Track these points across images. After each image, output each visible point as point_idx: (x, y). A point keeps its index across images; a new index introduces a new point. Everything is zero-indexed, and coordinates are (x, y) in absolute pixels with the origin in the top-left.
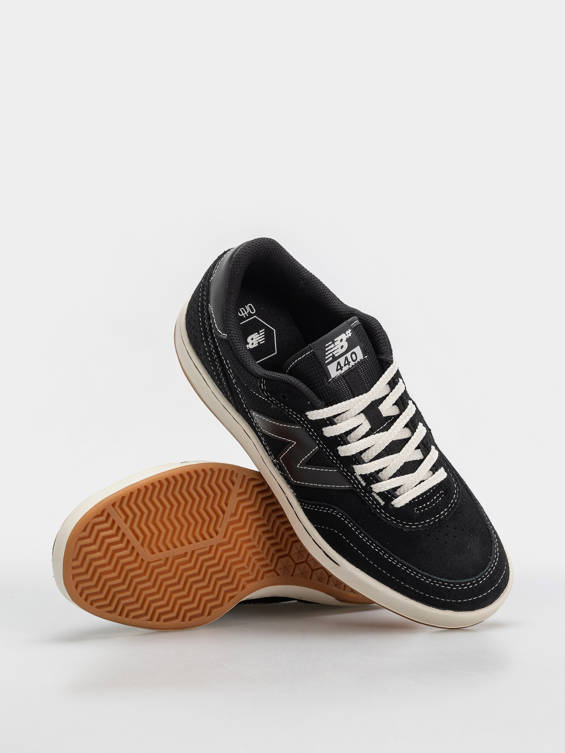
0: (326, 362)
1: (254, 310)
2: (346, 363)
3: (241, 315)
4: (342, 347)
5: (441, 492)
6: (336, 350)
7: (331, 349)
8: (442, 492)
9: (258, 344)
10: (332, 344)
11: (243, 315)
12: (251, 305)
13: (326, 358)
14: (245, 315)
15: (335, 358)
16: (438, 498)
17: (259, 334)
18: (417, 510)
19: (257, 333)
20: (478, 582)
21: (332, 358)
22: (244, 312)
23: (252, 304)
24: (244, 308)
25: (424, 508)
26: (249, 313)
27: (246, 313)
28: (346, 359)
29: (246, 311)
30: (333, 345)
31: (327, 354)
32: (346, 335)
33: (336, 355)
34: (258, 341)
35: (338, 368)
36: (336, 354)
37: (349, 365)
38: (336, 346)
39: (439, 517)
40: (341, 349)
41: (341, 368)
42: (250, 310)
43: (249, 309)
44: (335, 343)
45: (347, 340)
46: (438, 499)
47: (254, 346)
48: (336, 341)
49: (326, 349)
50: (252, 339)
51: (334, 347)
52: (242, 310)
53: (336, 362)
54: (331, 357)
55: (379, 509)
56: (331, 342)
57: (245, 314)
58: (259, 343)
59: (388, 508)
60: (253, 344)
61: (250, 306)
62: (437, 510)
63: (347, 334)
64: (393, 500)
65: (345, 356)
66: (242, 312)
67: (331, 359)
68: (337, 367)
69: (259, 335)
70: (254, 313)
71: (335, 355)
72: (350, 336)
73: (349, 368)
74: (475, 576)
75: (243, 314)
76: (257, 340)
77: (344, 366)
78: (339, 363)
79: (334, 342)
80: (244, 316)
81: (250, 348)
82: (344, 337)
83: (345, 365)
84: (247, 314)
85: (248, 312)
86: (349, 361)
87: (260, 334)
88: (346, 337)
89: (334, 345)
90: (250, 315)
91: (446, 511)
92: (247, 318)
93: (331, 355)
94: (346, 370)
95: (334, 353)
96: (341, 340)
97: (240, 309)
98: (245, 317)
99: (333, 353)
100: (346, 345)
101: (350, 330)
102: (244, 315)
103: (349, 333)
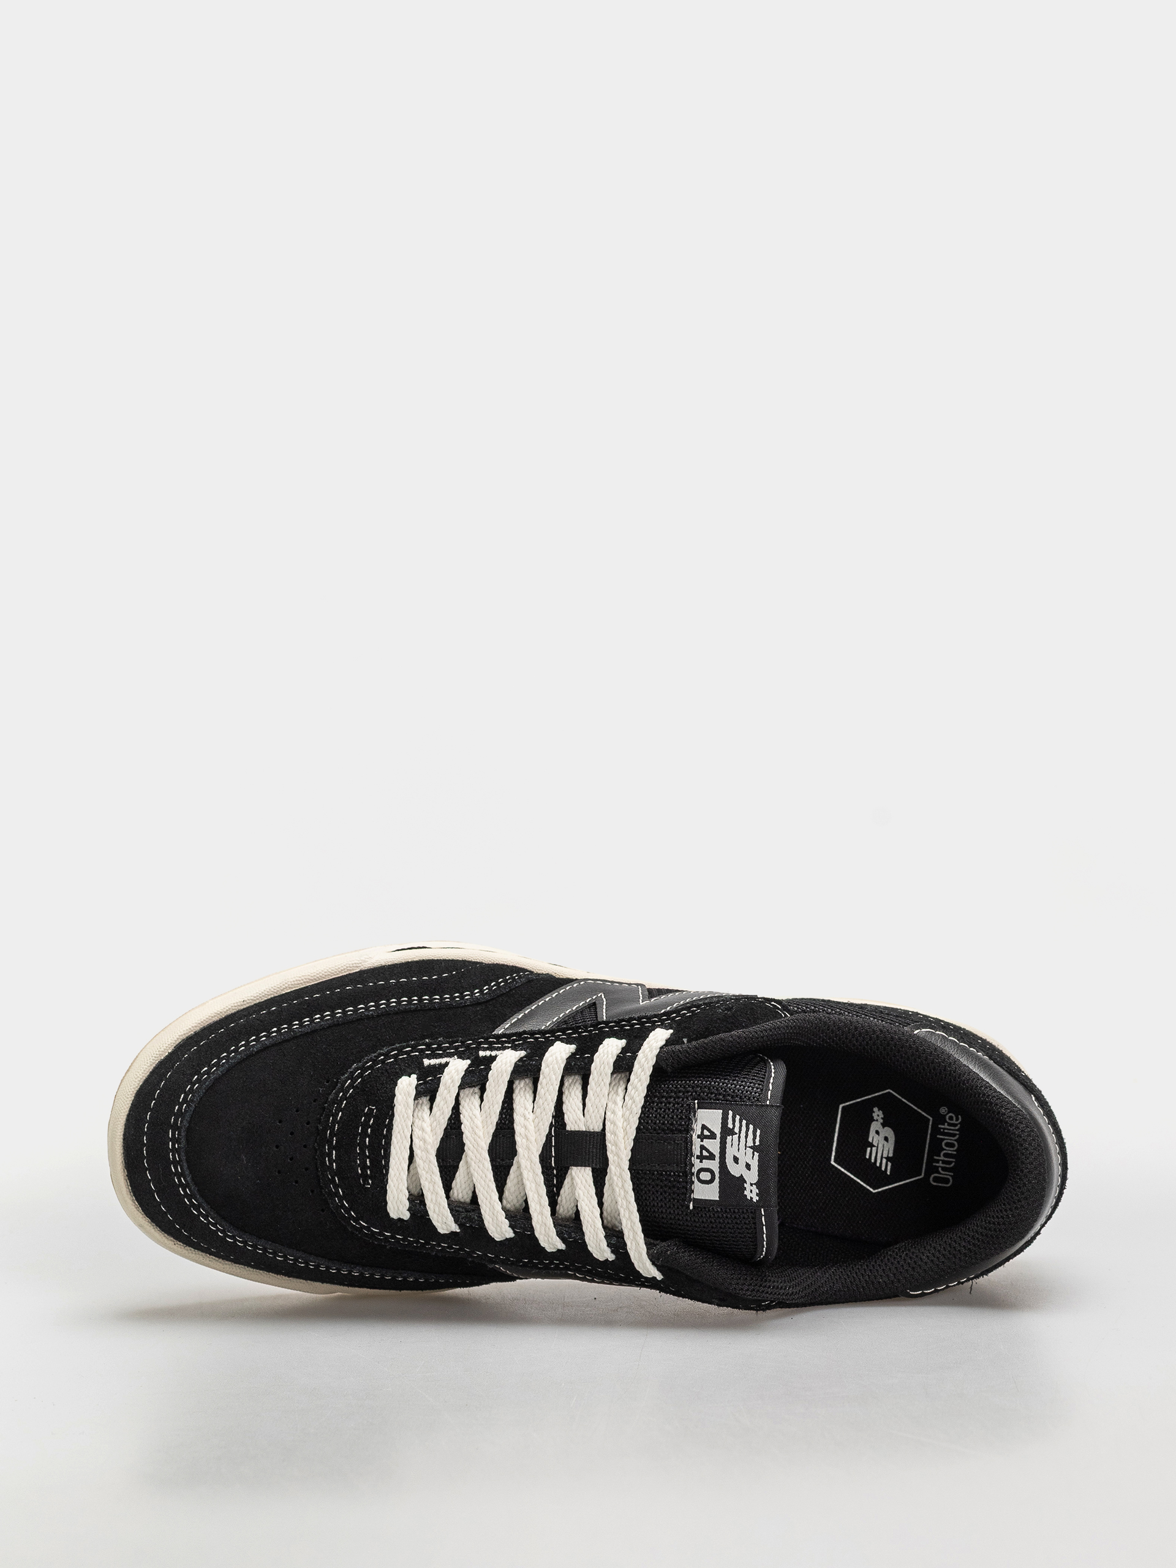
0: (731, 1113)
1: (935, 1184)
2: (705, 1153)
3: (942, 1154)
4: (736, 1160)
5: (370, 1182)
6: (739, 1145)
7: (746, 1137)
8: (369, 1184)
9: (871, 1142)
10: (754, 1143)
11: (940, 1156)
12: (948, 1184)
13: (737, 1116)
14: (938, 1161)
15: (726, 1132)
16: (364, 1167)
17: (888, 1159)
18: (371, 1110)
19: (891, 1155)
20: (175, 1127)
21: (730, 1128)
22: (944, 1162)
23: (949, 1187)
24: (952, 1168)
25: (366, 1125)
26: (937, 1171)
27: (940, 1164)
28: (711, 1157)
29: (944, 1169)
30: (750, 1144)
31: (744, 1122)
32: (751, 1185)
33: (729, 1138)
34: (875, 1146)
35: (705, 1131)
36: (732, 1140)
37: (698, 1157)
38: (746, 1149)
39: (330, 1142)
40: (734, 1156)
41: (702, 1137)
42: (941, 1176)
43: (944, 1174)
44: (752, 1150)
45: (741, 1180)
46: (362, 1165)
47: (872, 1133)
48: (754, 1155)
49: (751, 1127)
50: (886, 1139)
51: (746, 1144)
52: (950, 1163)
53: (717, 1131)
54: (734, 1126)
55: (422, 1051)
56: (757, 1143)
57: (941, 1162)
58: (872, 1145)
59: (412, 1066)
60: (877, 1132)
61: (946, 1181)
62: (346, 1147)
63: (752, 1188)
64: (418, 1080)
65: (717, 1156)
66: (946, 1159)
67: (730, 1126)
68: (709, 1130)
69: (885, 1158)
70: (931, 1179)
71: (731, 1136)
72: (746, 1193)
73: (692, 1155)
74: (188, 1130)
75: (942, 1158)
76: (877, 1147)
77: (702, 1143)
78: (713, 1136)
79: (754, 1148)
80: (937, 1158)
81: (874, 1123)
82: (752, 1177)
83: (702, 1148)
84: (937, 1165)
85: (940, 1169)
86: (704, 1161)
87: (884, 1161)
88: (748, 1183)
89: (749, 1147)
90: (931, 1169)
91: (331, 1164)
92: (931, 1160)
93: (737, 1130)
94: (693, 1147)
95: (736, 1137)
96: (748, 1166)
97: (954, 1160)
98: (935, 1157)
99: (738, 1135)
100: (735, 1170)
101: (756, 1199)
102: (940, 1158)
103: (752, 1193)
